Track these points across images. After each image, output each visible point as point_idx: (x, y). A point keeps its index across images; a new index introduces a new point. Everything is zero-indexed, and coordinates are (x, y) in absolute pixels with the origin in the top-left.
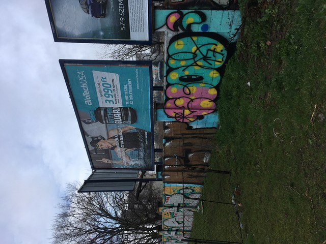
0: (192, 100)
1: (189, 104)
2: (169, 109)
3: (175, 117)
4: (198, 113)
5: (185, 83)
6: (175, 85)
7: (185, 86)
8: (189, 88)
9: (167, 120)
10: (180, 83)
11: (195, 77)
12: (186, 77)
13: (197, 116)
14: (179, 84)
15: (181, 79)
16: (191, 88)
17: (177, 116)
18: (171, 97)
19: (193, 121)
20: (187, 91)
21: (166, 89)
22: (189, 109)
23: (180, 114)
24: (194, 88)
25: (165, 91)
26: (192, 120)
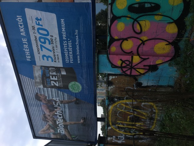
0: (143, 43)
1: (140, 49)
2: (114, 54)
3: (121, 67)
4: (151, 62)
5: (135, 16)
6: (122, 18)
7: (135, 20)
8: (141, 22)
9: (111, 71)
10: (130, 14)
11: (149, 5)
12: (137, 6)
13: (149, 66)
14: (127, 17)
15: (131, 8)
16: (143, 23)
17: (124, 65)
18: (116, 38)
19: (144, 74)
20: (138, 28)
21: (111, 24)
22: (138, 55)
23: (128, 63)
24: (146, 23)
25: (110, 27)
26: (142, 71)
